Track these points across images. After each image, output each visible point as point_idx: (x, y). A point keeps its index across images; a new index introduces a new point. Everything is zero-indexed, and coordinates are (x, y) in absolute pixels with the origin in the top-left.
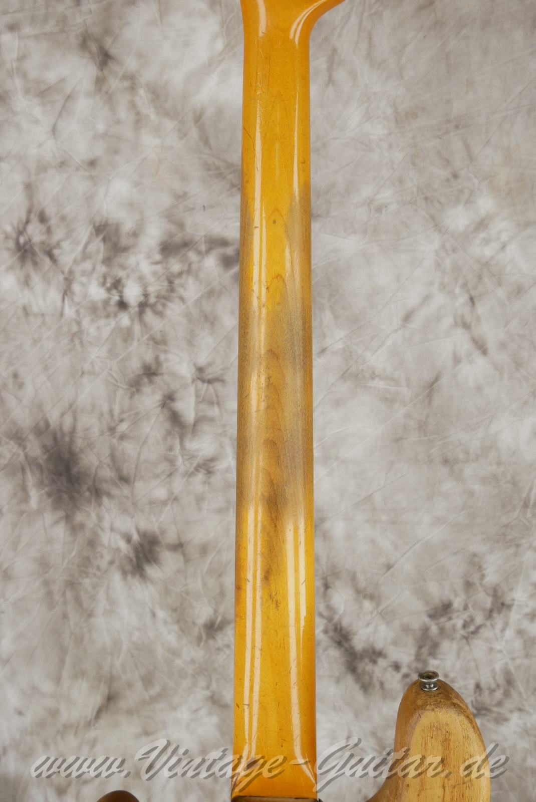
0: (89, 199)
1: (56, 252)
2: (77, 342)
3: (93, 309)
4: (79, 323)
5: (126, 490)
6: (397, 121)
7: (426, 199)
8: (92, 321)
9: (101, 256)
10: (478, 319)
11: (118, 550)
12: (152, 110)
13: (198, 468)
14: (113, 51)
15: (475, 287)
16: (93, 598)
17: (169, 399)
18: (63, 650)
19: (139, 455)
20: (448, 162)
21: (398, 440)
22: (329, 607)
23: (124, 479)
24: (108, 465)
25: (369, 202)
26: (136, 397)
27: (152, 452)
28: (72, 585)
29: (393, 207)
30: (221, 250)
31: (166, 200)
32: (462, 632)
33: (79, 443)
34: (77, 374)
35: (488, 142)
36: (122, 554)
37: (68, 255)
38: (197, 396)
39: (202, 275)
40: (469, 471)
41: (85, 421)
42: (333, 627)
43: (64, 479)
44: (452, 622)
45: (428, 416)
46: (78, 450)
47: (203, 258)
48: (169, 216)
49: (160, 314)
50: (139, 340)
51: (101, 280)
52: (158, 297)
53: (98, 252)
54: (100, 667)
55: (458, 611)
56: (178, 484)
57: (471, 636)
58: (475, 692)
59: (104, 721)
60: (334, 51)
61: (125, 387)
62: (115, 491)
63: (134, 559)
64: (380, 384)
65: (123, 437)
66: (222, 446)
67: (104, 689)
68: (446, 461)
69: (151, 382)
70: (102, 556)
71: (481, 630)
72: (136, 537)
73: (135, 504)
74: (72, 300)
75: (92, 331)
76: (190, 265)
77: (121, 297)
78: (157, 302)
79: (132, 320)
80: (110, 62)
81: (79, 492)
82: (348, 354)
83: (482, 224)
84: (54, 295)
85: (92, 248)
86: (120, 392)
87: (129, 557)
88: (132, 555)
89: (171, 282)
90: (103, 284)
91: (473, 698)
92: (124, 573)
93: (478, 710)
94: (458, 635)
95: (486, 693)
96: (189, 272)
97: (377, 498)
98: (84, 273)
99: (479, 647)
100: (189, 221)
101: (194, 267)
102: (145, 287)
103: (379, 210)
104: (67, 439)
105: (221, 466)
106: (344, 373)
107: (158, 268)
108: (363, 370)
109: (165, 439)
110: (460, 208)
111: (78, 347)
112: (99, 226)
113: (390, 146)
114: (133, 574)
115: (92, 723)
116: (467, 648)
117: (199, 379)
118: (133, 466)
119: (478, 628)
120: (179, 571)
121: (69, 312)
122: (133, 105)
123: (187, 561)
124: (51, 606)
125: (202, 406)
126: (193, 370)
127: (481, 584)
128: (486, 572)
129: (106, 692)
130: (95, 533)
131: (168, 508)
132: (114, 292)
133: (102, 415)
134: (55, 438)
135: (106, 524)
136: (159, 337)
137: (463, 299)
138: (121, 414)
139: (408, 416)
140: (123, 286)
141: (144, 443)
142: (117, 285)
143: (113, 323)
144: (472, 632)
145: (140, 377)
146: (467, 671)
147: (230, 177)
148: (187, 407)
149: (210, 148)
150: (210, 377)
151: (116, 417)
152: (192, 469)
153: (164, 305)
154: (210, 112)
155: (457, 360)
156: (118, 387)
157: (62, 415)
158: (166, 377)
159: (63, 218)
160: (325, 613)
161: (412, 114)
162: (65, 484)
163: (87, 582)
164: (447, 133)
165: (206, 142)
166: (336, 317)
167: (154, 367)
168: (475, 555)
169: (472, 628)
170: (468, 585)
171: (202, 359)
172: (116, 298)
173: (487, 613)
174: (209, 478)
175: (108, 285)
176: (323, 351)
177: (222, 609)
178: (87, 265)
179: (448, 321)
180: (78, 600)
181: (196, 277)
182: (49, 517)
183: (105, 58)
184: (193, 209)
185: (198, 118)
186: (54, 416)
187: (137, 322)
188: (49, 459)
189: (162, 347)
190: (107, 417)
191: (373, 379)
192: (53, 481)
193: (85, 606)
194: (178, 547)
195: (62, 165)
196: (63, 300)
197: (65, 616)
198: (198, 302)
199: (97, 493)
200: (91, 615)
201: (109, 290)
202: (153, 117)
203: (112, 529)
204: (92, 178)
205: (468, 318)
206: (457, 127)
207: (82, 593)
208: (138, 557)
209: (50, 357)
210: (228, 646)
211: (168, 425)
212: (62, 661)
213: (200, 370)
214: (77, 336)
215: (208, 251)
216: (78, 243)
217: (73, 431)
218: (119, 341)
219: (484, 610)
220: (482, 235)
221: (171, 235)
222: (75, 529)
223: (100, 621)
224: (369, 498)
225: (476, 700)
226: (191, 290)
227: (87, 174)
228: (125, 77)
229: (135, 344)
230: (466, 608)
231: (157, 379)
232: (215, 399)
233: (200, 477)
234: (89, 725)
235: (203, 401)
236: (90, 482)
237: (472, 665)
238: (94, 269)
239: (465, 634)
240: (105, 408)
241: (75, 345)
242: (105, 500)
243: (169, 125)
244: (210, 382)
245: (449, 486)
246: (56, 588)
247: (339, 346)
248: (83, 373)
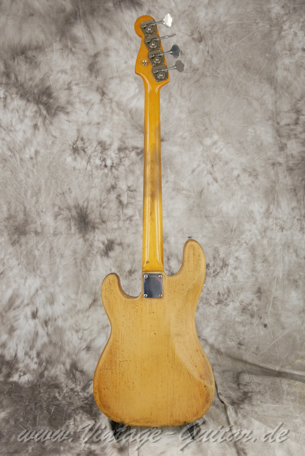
0: (97, 134)
1: (86, 150)
2: (91, 177)
3: (97, 167)
4: (92, 171)
5: (104, 226)
6: (189, 113)
7: (198, 136)
8: (96, 170)
9: (100, 151)
10: (215, 172)
11: (100, 247)
12: (117, 109)
13: (128, 218)
14: (106, 92)
15: (213, 162)
16: (90, 264)
17: (119, 196)
18: (79, 283)
19: (109, 213)
20: (204, 125)
21: (191, 210)
22: (169, 267)
23: (104, 222)
24: (98, 218)
25: (181, 136)
26: (109, 195)
27: (113, 212)
28: (83, 259)
29: (188, 138)
30: (136, 150)
31: (120, 135)
32: (213, 274)
33: (89, 211)
34: (90, 188)
35: (216, 119)
36: (101, 249)
37: (89, 151)
38: (128, 196)
39: (130, 158)
40: (213, 220)
41: (91, 203)
42: (171, 274)
43: (83, 223)
44: (210, 271)
45: (200, 202)
46: (88, 213)
47: (131, 153)
48: (121, 140)
49: (117, 169)
50: (110, 177)
51: (100, 158)
52: (116, 164)
53: (99, 150)
54: (92, 289)
55: (211, 267)
56: (121, 224)
57: (216, 276)
58: (218, 295)
59: (92, 309)
60: (171, 93)
61: (106, 191)
62: (100, 227)
63: (105, 250)
64: (185, 192)
65: (104, 208)
66: (135, 212)
67: (93, 297)
68: (206, 217)
69: (113, 190)
70: (94, 250)
71: (219, 274)
72: (106, 242)
73: (107, 230)
74: (90, 164)
75: (96, 174)
76: (127, 155)
77: (105, 163)
78: (116, 166)
79: (108, 171)
80: (105, 95)
81: (88, 228)
82: (175, 183)
83: (215, 143)
84: (84, 163)
85: (97, 148)
86: (104, 193)
87: (103, 250)
88: (105, 249)
89: (121, 160)
90: (100, 159)
91: (217, 297)
92: (101, 256)
93: (219, 302)
94: (212, 276)
95: (222, 296)
96: (126, 157)
97: (185, 229)
98: (94, 156)
99: (219, 279)
100: (127, 141)
101: (128, 155)
102: (113, 161)
103: (184, 139)
104: (85, 210)
105: (134, 218)
106: (174, 189)
107: (117, 155)
108: (180, 188)
109: (117, 209)
110: (208, 138)
111: (91, 179)
112: (100, 142)
113: (187, 120)
114: (104, 256)
115: (88, 310)
116: (215, 280)
117: (128, 190)
118: (107, 217)
119: (218, 273)
120: (120, 252)
121: (89, 168)
122: (111, 107)
123: (123, 249)
124: (76, 267)
125: (129, 199)
126: (127, 187)
127: (219, 258)
128: (220, 253)
129: (93, 298)
130: (92, 242)
131: (118, 231)
132: (103, 162)
133: (97, 201)
134: (81, 210)
135: (96, 239)
136: (116, 177)
137: (210, 166)
138: (104, 200)
139: (194, 202)
140: (106, 160)
141: (111, 209)
142: (104, 160)
143: (103, 172)
144: (216, 274)
145: (110, 188)
146: (215, 288)
147: (139, 129)
148: (124, 199)
149: (134, 120)
150: (132, 190)
151: (102, 201)
152: (125, 219)
153: (118, 167)
154: (134, 110)
155: (209, 184)
156: (103, 191)
157: (84, 202)
158: (118, 189)
159: (89, 139)
160: (168, 269)
161: (194, 111)
162: (83, 225)
163: (89, 259)
164: (204, 117)
165: (133, 118)
166: (171, 171)
167: (114, 186)
168: (216, 248)
169: (216, 273)
170: (214, 258)
171: (130, 184)
172: (104, 164)
173: (221, 267)
174: (131, 222)
175: (102, 160)
176: (167, 182)
177: (134, 266)
178: (96, 154)
179: (205, 172)
180: (85, 265)
181: (129, 159)
182: (77, 236)
183: (103, 94)
184: (128, 138)
185: (130, 111)
186: (81, 203)
187: (110, 171)
188: (79, 216)
189: (117, 180)
190: (99, 201)
191: (183, 190)
192: (79, 224)
193: (88, 267)
194: (120, 244)
195: (90, 124)
196: (87, 164)
197: (81, 271)
198: (129, 166)
199: (94, 228)
200: (89, 270)
201: (102, 161)
202: (117, 111)
203: (98, 240)
204: (98, 128)
205: (212, 171)
206: (207, 115)
207: (87, 263)
208: (106, 250)
209: (81, 183)
210: (136, 279)
211: (118, 204)
212: (79, 287)
213: (129, 187)
214: (91, 176)
215: (132, 151)
216: (93, 147)
217: (87, 208)
218: (104, 177)
219: (220, 266)
220: (215, 146)
221: (121, 146)
222: (86, 240)
223: (92, 272)
224: (182, 229)
225: (218, 298)
226: (127, 162)
227: (97, 127)
228: (109, 99)
229: (109, 178)
230: (214, 266)
231: (115, 190)
232: (133, 197)
233: (128, 222)
234: (87, 310)
235: (129, 197)
236: (92, 224)
237: (217, 286)
238: (97, 155)
239: (214, 275)
240: (99, 198)
241: (90, 178)
242: (96, 230)
243: (122, 113)
244: (132, 191)
245: (207, 225)
246: (78, 261)
247: (172, 180)
248: (92, 187)
